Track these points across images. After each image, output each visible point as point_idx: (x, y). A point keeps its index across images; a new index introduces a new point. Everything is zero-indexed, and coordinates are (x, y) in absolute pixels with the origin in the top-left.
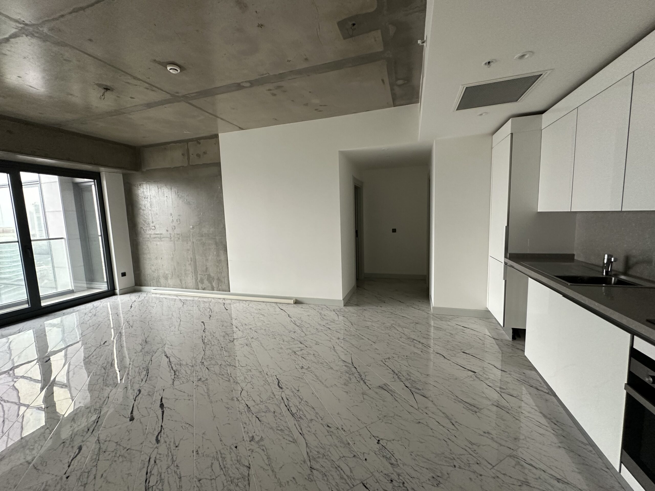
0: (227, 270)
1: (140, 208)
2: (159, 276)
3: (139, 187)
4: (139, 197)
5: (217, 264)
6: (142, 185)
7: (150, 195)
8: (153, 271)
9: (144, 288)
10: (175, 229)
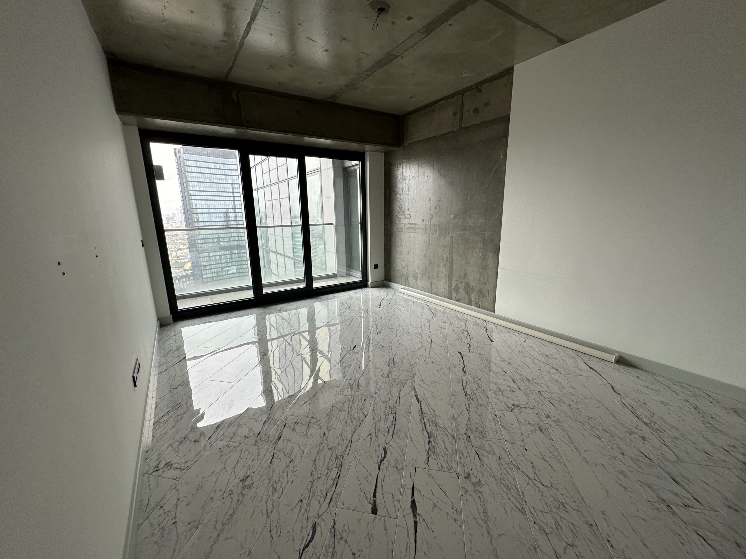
0: (494, 282)
1: (398, 193)
2: (408, 274)
3: (399, 166)
4: (398, 178)
5: (482, 271)
6: (401, 164)
7: (409, 176)
8: (403, 267)
9: (393, 285)
10: (432, 218)
